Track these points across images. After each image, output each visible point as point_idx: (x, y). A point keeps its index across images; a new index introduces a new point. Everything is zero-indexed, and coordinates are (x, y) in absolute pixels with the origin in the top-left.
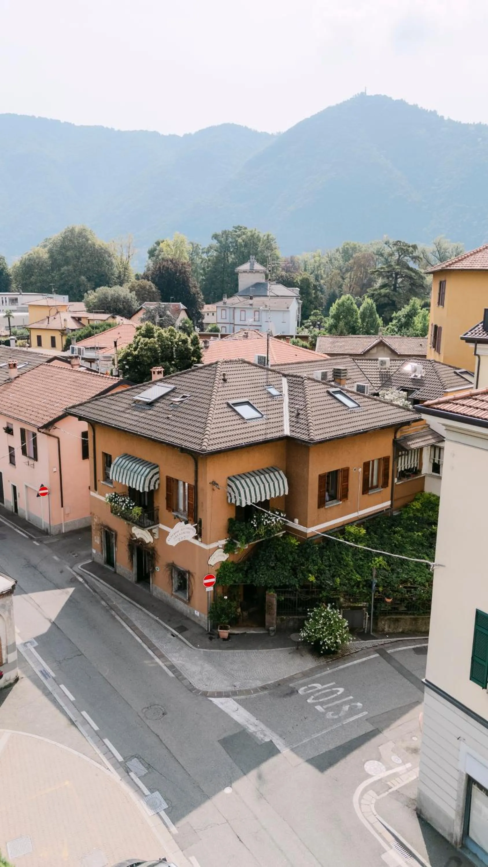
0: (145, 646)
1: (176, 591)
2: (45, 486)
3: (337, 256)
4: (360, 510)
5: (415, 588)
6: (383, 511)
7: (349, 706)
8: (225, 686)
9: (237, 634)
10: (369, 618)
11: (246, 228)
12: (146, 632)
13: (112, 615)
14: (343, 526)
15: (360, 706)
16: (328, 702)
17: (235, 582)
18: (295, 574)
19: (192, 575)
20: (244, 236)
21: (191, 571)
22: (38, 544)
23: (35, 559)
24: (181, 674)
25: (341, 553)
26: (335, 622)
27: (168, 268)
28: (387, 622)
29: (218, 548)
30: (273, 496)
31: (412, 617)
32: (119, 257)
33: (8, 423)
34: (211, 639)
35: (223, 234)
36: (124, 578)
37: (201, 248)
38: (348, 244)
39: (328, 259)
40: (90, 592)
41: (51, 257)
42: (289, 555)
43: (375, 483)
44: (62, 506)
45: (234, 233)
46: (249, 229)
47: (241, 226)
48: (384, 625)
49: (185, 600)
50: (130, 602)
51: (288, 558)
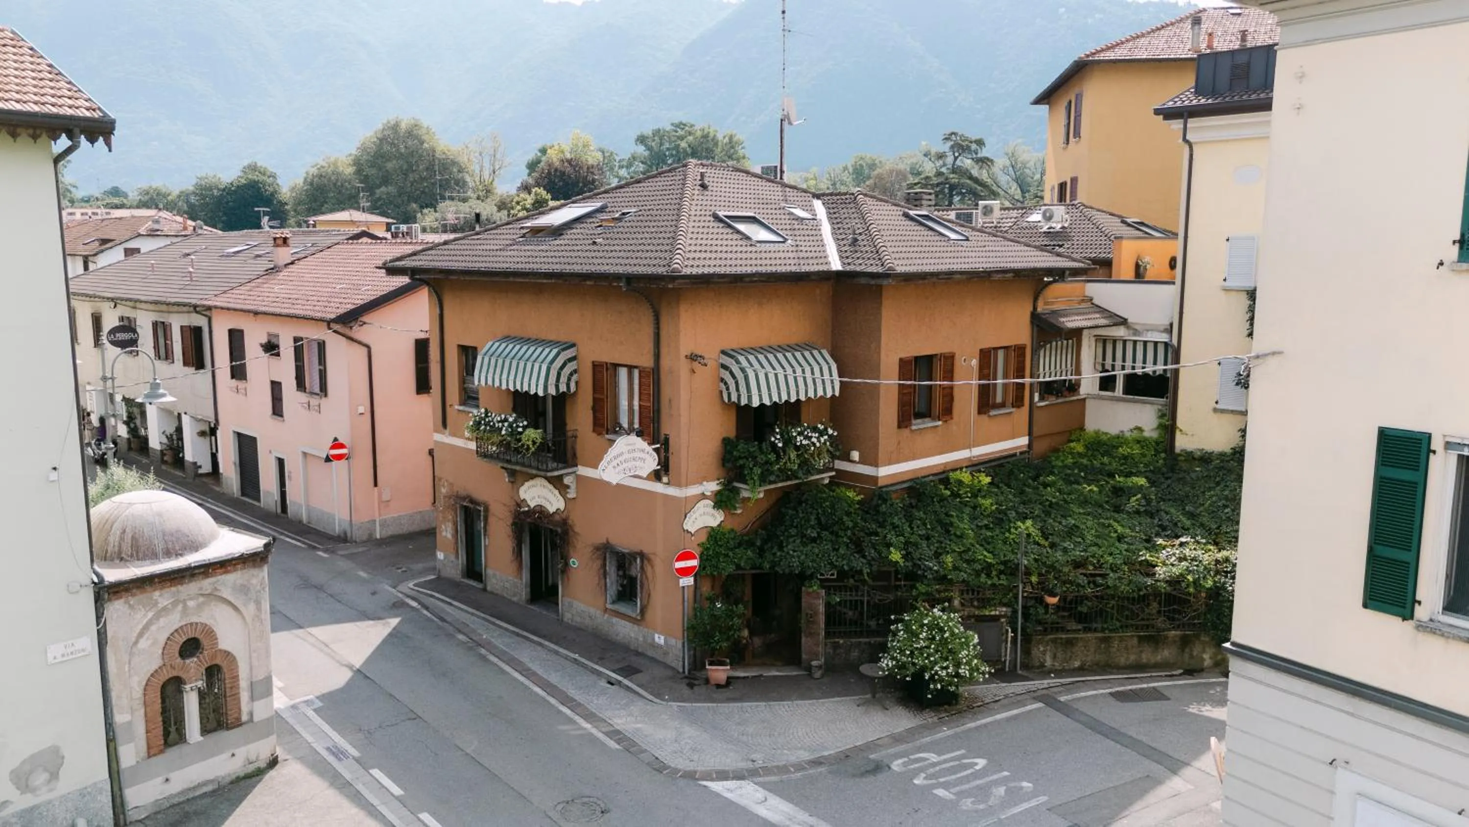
0: (553, 701)
1: (613, 602)
2: (341, 440)
3: (845, 178)
4: (974, 447)
5: (1104, 576)
6: (1014, 455)
7: (1005, 788)
8: (731, 761)
9: (744, 678)
10: (1014, 639)
11: (692, 126)
12: (554, 678)
13: (481, 654)
14: (944, 472)
15: (1029, 787)
16: (960, 781)
17: (738, 567)
18: (861, 551)
19: (649, 560)
20: (691, 138)
21: (645, 551)
22: (325, 555)
23: (319, 576)
24: (635, 744)
25: (947, 515)
26: (953, 634)
27: (564, 173)
28: (1049, 648)
29: (703, 496)
30: (811, 394)
31: (1100, 635)
32: (477, 171)
33: (269, 335)
34: (691, 686)
35: (654, 135)
36: (504, 597)
37: (617, 159)
38: (862, 158)
39: (829, 183)
40: (433, 621)
41: (359, 172)
42: (845, 518)
43: (999, 399)
44: (376, 485)
45: (674, 133)
46: (697, 127)
47: (684, 122)
48: (1044, 653)
49: (634, 615)
50: (518, 635)
51: (843, 523)
